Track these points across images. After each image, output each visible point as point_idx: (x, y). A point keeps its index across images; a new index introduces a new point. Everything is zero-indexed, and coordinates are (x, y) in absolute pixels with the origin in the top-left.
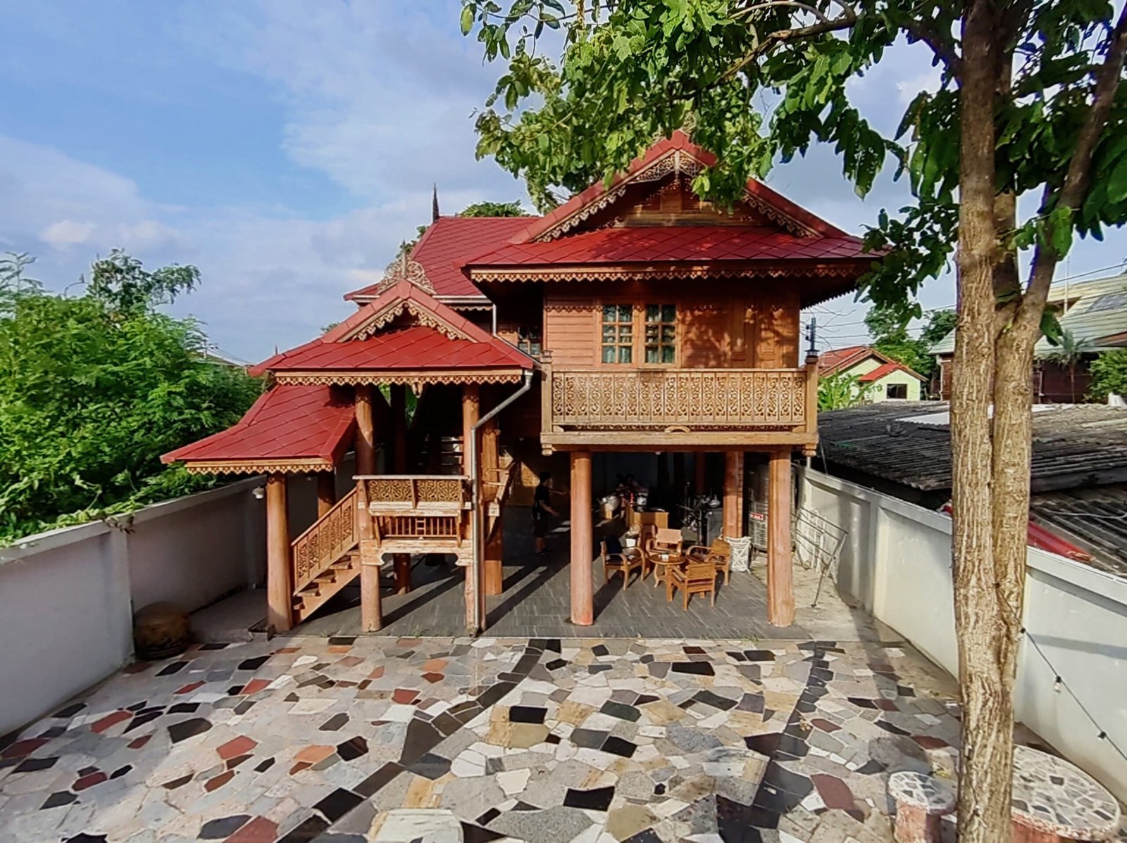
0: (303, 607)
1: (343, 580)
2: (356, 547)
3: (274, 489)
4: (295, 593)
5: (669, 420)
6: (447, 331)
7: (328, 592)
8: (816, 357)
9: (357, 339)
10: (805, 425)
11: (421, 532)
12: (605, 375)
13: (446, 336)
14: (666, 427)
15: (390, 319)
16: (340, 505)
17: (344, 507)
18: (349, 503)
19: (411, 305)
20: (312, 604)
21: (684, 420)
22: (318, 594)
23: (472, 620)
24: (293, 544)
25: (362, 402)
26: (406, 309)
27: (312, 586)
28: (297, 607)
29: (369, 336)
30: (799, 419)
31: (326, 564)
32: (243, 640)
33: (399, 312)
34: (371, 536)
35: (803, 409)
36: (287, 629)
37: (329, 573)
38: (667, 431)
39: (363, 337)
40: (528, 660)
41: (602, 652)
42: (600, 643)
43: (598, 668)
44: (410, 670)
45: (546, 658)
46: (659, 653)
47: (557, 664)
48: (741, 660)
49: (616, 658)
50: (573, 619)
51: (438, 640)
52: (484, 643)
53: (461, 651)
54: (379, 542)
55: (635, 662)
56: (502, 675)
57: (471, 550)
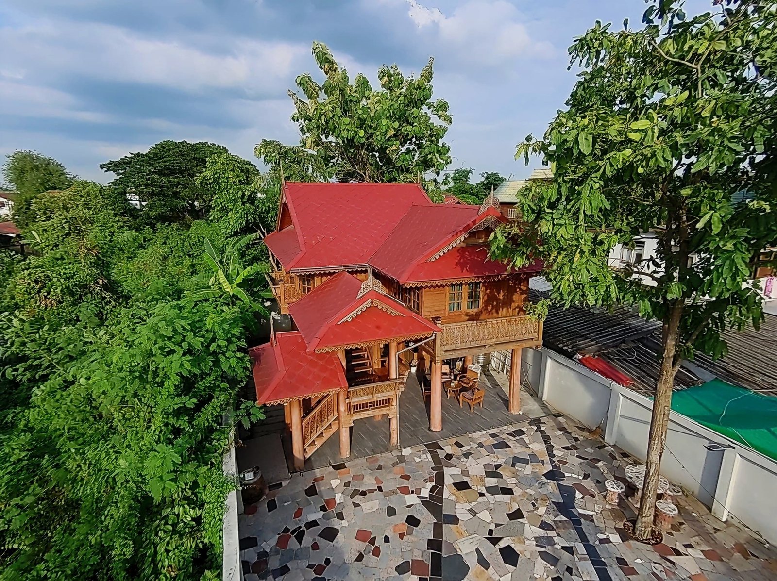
0: (307, 453)
1: (327, 435)
2: (336, 419)
4: (304, 448)
5: (487, 342)
6: (391, 312)
7: (319, 443)
9: (347, 321)
10: (538, 337)
11: (370, 406)
14: (486, 345)
17: (329, 400)
19: (375, 302)
20: (311, 451)
21: (493, 341)
22: (315, 445)
23: (396, 442)
24: (303, 424)
27: (314, 442)
28: (305, 454)
30: (535, 335)
31: (320, 430)
34: (347, 413)
35: (537, 330)
36: (304, 467)
37: (321, 434)
38: (487, 347)
39: (350, 320)
40: (435, 457)
41: (460, 446)
42: (455, 440)
43: (467, 455)
44: (391, 476)
45: (441, 454)
46: (482, 440)
47: (449, 457)
48: (514, 437)
49: (468, 448)
50: (432, 428)
51: (384, 455)
52: (406, 452)
53: (402, 459)
54: (351, 416)
55: (477, 448)
56: (433, 468)
57: (395, 410)
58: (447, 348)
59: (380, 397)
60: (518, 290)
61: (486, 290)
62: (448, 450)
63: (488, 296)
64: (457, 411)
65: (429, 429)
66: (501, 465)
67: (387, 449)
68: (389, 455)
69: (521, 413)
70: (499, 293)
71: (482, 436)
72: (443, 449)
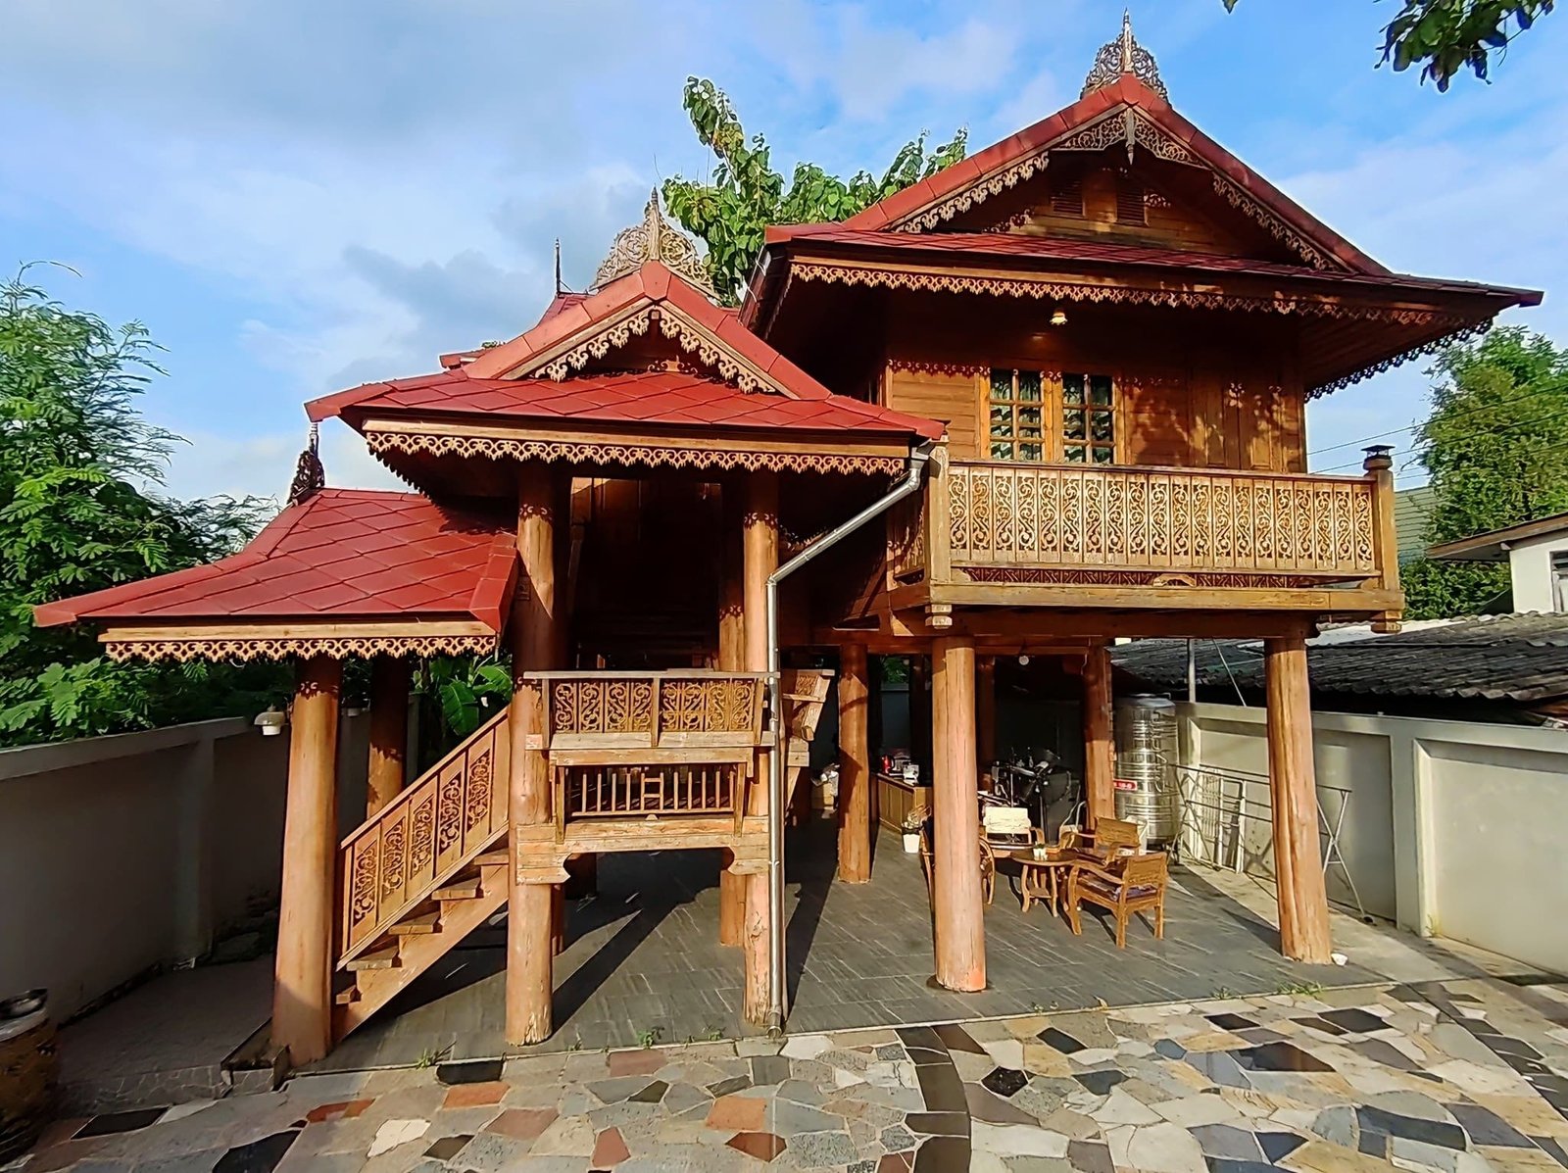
0: (356, 996)
1: (457, 925)
2: (502, 845)
3: (311, 712)
4: (341, 965)
5: (1159, 562)
6: (737, 375)
7: (419, 956)
8: (1389, 458)
9: (546, 376)
10: (1380, 577)
11: (652, 804)
12: (1043, 474)
13: (736, 385)
14: (1156, 574)
15: (620, 339)
16: (466, 750)
17: (475, 753)
18: (486, 744)
19: (666, 315)
20: (377, 989)
21: (1182, 562)
22: (397, 963)
23: (762, 997)
24: (344, 844)
25: (536, 518)
26: (654, 325)
27: (387, 943)
28: (343, 998)
29: (572, 372)
30: (1367, 567)
31: (422, 888)
32: (204, 1095)
33: (640, 327)
34: (542, 816)
35: (1371, 549)
36: (321, 1054)
37: (428, 909)
38: (1158, 582)
39: (558, 373)
40: (935, 1079)
41: (1070, 1046)
42: (1043, 1023)
43: (1100, 1082)
44: (689, 1131)
45: (970, 1069)
46: (1175, 1033)
47: (1006, 1081)
48: (1338, 1033)
49: (1109, 1054)
50: (947, 979)
51: (699, 1047)
52: (803, 1046)
53: (771, 1070)
54: (562, 835)
55: (1151, 1057)
56: (913, 1120)
57: (763, 839)
58: (981, 558)
59: (684, 747)
60: (1263, 425)
61: (1137, 411)
62: (1008, 1055)
63: (1146, 435)
64: (1057, 941)
65: (933, 982)
66: (1294, 1141)
67: (721, 1028)
68: (721, 1049)
69: (1340, 959)
70: (1189, 427)
71: (1169, 1019)
72: (982, 1052)
